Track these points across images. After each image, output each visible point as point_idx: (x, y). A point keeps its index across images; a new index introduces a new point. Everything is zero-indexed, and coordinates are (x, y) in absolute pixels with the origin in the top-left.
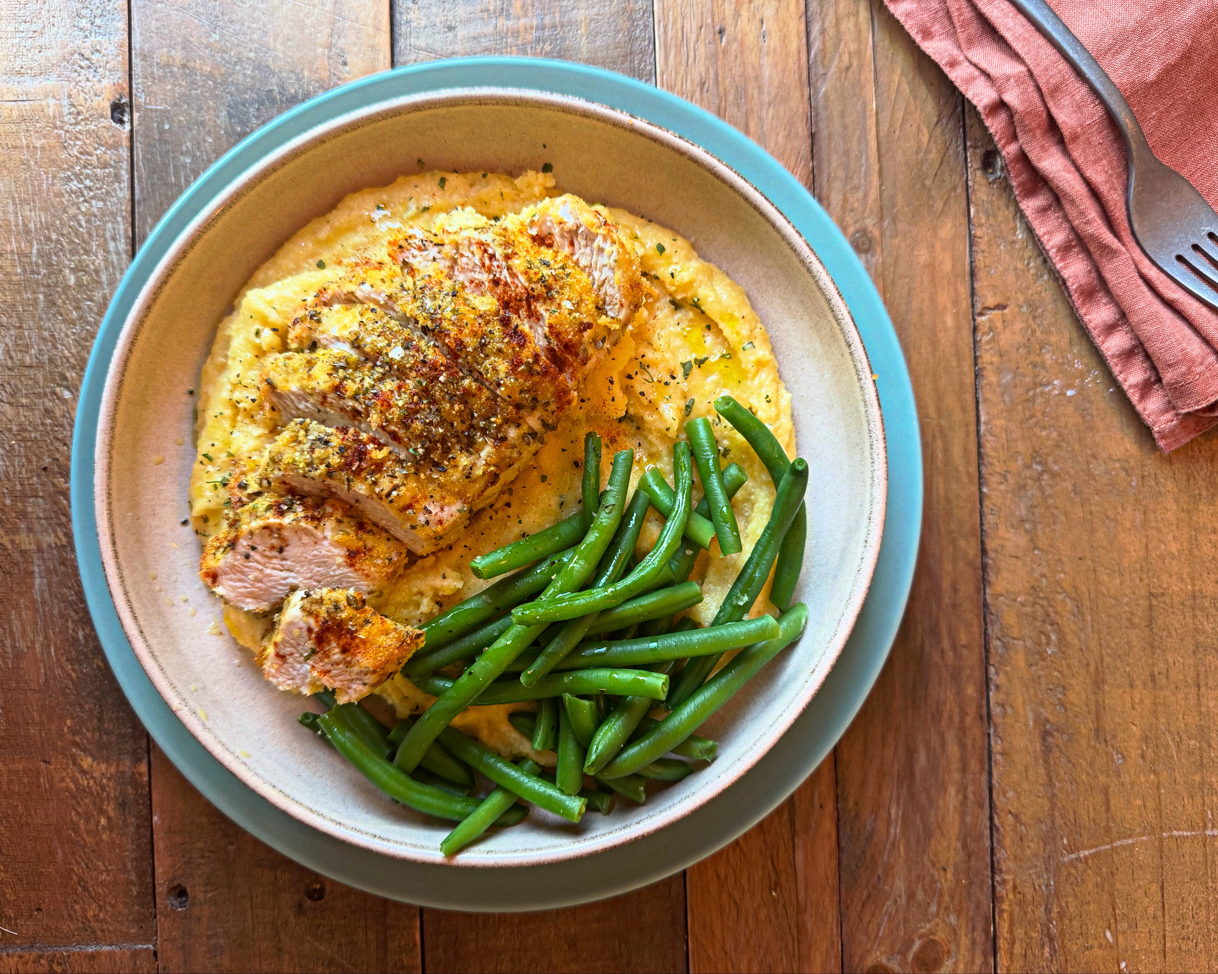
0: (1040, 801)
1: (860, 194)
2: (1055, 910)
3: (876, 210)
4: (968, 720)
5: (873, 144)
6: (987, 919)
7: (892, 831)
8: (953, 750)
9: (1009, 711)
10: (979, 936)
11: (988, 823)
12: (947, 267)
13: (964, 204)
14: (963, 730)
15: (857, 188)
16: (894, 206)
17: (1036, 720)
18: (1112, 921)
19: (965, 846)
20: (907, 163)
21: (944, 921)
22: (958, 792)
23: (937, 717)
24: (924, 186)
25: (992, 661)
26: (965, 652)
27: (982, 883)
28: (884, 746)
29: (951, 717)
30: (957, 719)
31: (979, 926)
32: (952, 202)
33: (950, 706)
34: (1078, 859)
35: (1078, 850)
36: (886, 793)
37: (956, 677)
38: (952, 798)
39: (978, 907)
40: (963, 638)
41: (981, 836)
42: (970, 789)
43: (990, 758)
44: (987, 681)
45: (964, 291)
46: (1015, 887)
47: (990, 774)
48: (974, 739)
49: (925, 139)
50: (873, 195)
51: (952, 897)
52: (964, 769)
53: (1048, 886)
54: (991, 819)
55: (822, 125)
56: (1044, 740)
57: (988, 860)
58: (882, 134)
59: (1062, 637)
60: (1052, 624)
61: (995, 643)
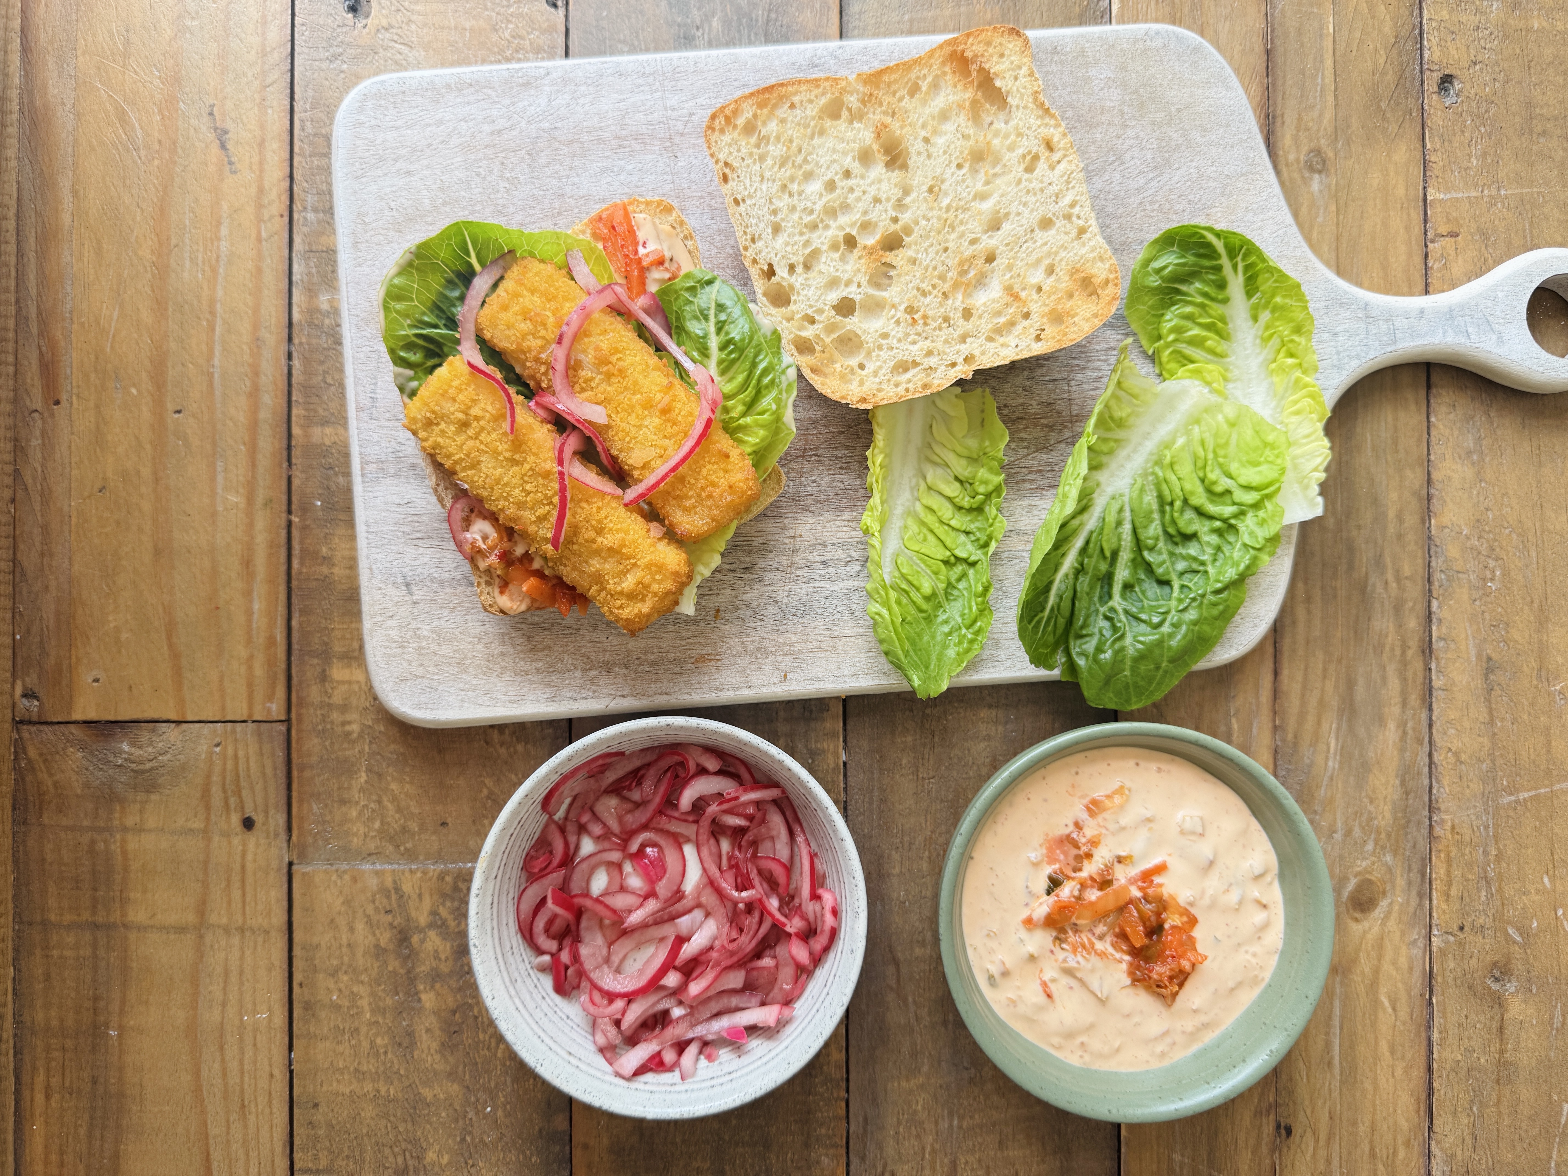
0: (1481, 739)
1: (1315, 114)
2: (1494, 852)
3: (1330, 130)
4: (1410, 653)
5: (1329, 62)
6: (1423, 859)
7: (1330, 764)
8: (1394, 684)
9: (1452, 646)
10: (1415, 876)
11: (1427, 760)
12: (1401, 191)
13: (1419, 128)
14: (1404, 663)
15: (1312, 107)
16: (1348, 127)
17: (1479, 656)
18: (1550, 866)
19: (1403, 783)
20: (1363, 84)
21: (1380, 860)
22: (1398, 727)
23: (1379, 649)
24: (1379, 107)
25: (1435, 594)
26: (1408, 583)
27: (1419, 823)
28: (1325, 677)
29: (1392, 650)
30: (1398, 652)
31: (1415, 867)
32: (1407, 125)
33: (1392, 638)
34: (1517, 802)
35: (1518, 791)
36: (1325, 726)
37: (1398, 609)
38: (1391, 733)
39: (1414, 847)
40: (1407, 571)
41: (1419, 774)
42: (1410, 725)
43: (1431, 694)
44: (1429, 615)
45: (1416, 216)
46: (1453, 828)
47: (1430, 709)
48: (1415, 673)
49: (1382, 61)
50: (1329, 114)
51: (1389, 835)
52: (1404, 704)
53: (1486, 827)
54: (1430, 755)
55: (1278, 42)
56: (1486, 677)
57: (1427, 799)
58: (1338, 53)
59: (1506, 573)
60: (1497, 559)
61: (1438, 576)
